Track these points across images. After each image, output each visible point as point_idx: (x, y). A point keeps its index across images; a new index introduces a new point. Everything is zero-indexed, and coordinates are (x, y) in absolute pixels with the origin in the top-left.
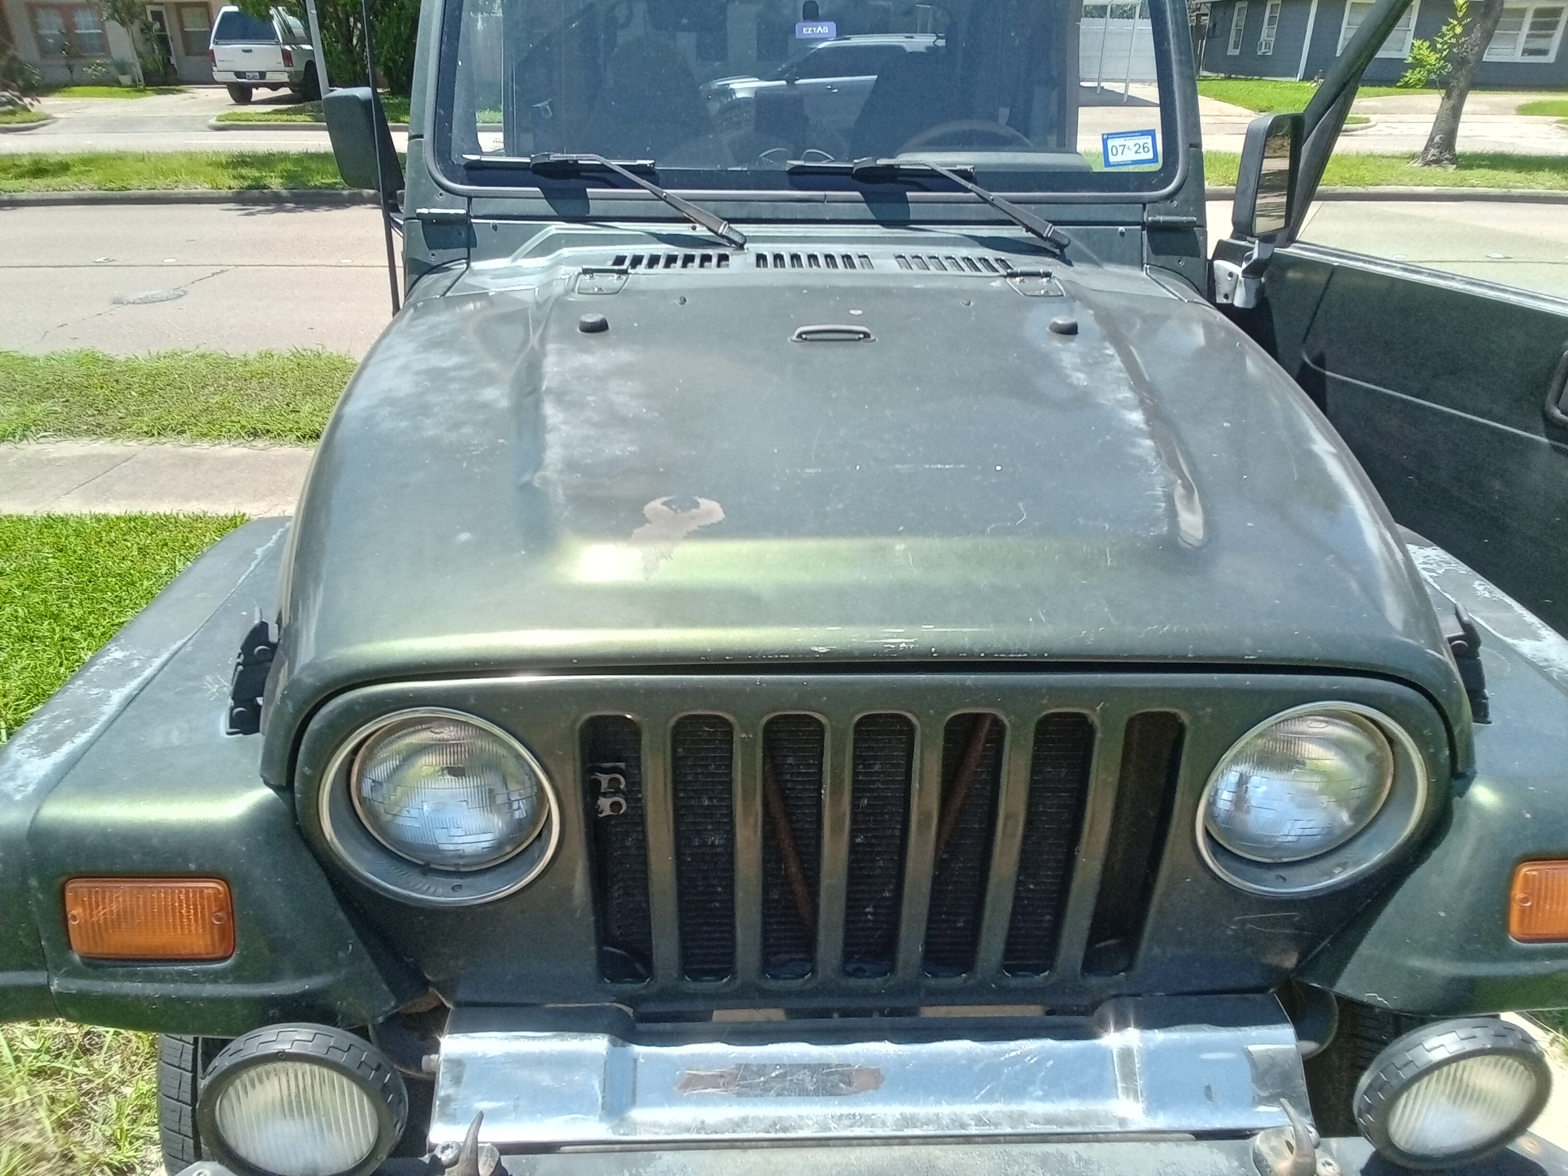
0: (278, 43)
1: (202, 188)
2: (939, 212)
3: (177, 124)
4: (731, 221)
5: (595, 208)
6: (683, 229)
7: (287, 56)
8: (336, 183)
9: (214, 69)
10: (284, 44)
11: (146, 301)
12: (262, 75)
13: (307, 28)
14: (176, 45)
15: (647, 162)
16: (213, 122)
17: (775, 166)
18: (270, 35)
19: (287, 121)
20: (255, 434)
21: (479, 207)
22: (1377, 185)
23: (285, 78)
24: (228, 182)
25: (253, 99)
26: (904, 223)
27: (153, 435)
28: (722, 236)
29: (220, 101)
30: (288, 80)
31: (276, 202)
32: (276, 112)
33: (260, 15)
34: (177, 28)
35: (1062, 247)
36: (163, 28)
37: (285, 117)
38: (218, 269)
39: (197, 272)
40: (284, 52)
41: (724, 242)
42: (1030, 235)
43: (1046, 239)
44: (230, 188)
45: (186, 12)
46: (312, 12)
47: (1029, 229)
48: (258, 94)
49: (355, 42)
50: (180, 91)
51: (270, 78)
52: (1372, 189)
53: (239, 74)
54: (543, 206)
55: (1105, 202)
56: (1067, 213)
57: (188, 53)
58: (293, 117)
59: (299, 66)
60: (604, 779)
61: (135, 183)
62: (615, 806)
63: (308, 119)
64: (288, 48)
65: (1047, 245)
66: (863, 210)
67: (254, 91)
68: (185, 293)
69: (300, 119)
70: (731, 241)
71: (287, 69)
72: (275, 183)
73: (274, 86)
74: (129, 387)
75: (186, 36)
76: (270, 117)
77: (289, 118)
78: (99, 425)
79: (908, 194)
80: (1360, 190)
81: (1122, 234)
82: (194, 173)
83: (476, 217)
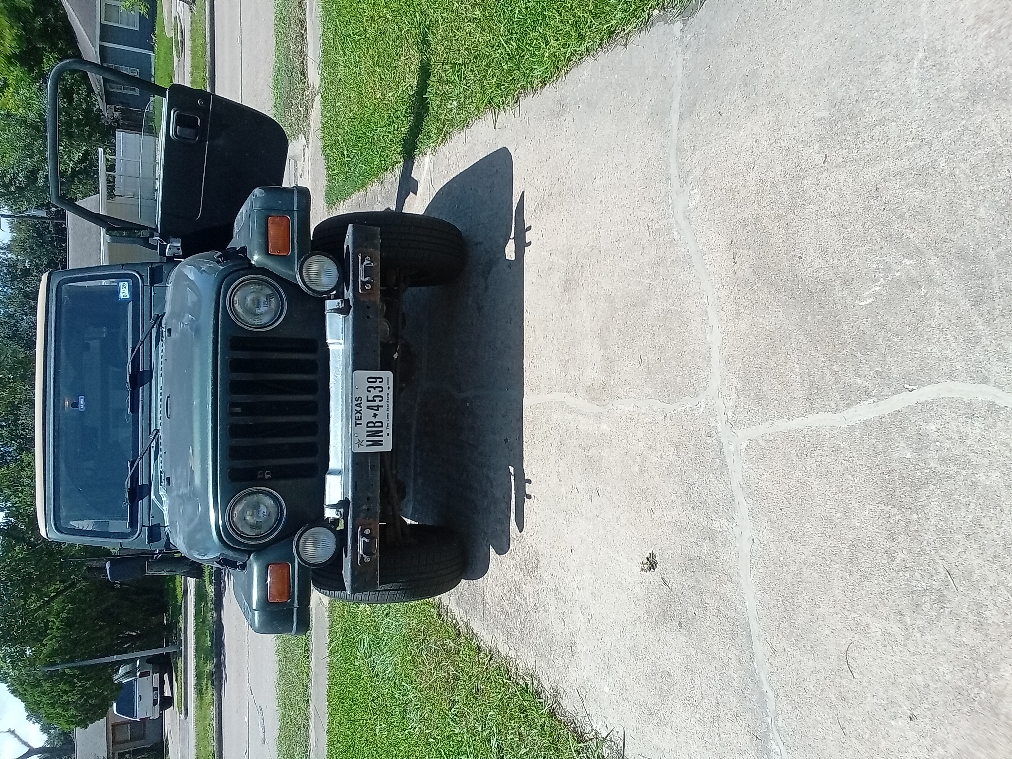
0: (136, 680)
1: (213, 711)
2: (147, 359)
3: (183, 740)
4: (150, 433)
5: (146, 482)
6: (153, 450)
7: (143, 675)
8: (210, 633)
9: (151, 718)
10: (136, 676)
11: (263, 728)
12: (155, 689)
13: (125, 662)
14: (140, 744)
15: (129, 463)
16: (183, 717)
17: (130, 419)
18: (131, 685)
19: (181, 672)
20: (307, 651)
21: (146, 523)
22: (205, 37)
23: (157, 676)
24: (210, 694)
25: (171, 696)
26: (151, 371)
27: (308, 700)
28: (154, 437)
29: (172, 715)
30: (158, 674)
31: (220, 666)
32: (177, 681)
33: (117, 689)
34: (127, 745)
35: (158, 317)
36: (128, 753)
37: (179, 673)
38: (250, 691)
39: (251, 702)
40: (140, 676)
41: (157, 436)
42: (155, 327)
43: (155, 323)
44: (213, 695)
45: (119, 738)
46: (116, 658)
47: (153, 327)
48: (167, 693)
49: (134, 634)
50: (167, 740)
51: (157, 685)
52: (208, 40)
53: (155, 703)
54: (145, 500)
55: (143, 300)
56: (147, 313)
57: (144, 738)
58: (179, 669)
59: (149, 668)
60: (259, 477)
61: (210, 749)
62: (268, 474)
63: (180, 660)
64: (138, 674)
65: (158, 322)
66: (146, 386)
67: (166, 694)
68: (260, 706)
69: (180, 665)
70: (156, 434)
71: (151, 674)
72: (210, 667)
73: (162, 682)
74: (289, 716)
75: (133, 739)
76: (179, 682)
77: (179, 672)
78: (304, 727)
79: (140, 370)
80: (208, 47)
81: (155, 294)
82: (205, 717)
83: (149, 524)
